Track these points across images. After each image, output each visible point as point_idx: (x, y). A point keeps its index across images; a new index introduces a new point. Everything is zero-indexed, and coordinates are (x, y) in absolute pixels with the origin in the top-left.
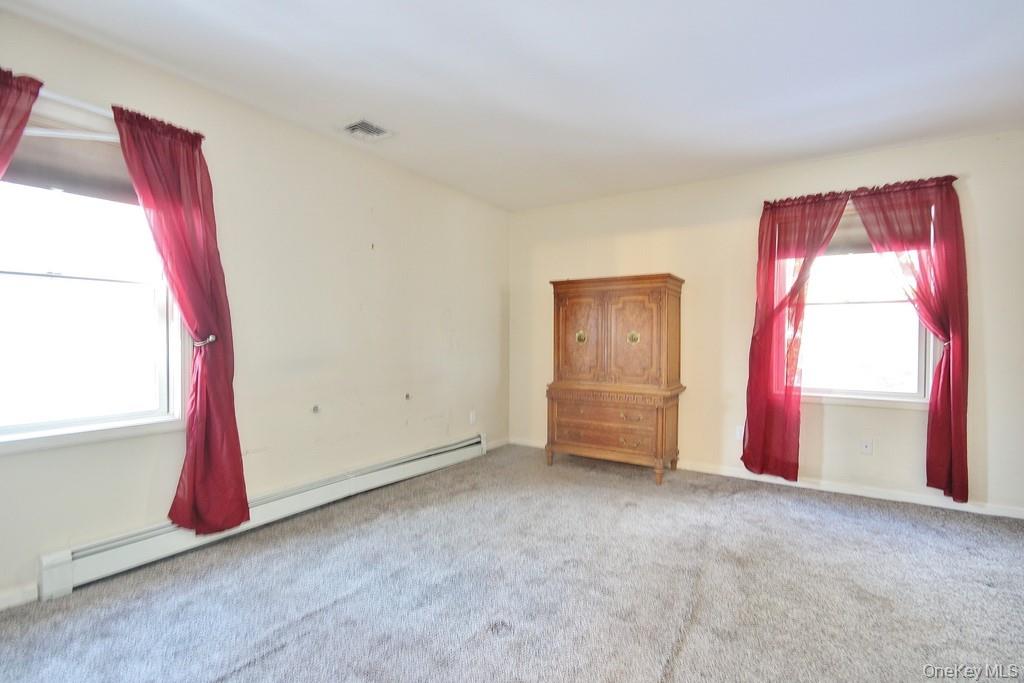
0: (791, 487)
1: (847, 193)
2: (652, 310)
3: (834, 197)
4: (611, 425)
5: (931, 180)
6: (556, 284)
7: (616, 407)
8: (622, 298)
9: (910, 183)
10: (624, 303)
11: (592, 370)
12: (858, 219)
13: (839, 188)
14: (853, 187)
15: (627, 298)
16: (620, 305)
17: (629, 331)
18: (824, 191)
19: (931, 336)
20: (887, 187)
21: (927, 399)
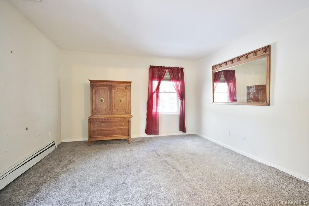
0: (158, 137)
1: (166, 67)
2: (126, 92)
3: (164, 68)
4: (114, 128)
5: (180, 68)
6: (91, 81)
7: (115, 122)
8: (117, 88)
9: (177, 68)
10: (117, 89)
11: (106, 111)
12: (169, 73)
13: (165, 66)
14: (168, 66)
15: (118, 88)
16: (116, 90)
17: (119, 98)
18: (163, 66)
19: (179, 99)
20: (173, 67)
21: (179, 113)
